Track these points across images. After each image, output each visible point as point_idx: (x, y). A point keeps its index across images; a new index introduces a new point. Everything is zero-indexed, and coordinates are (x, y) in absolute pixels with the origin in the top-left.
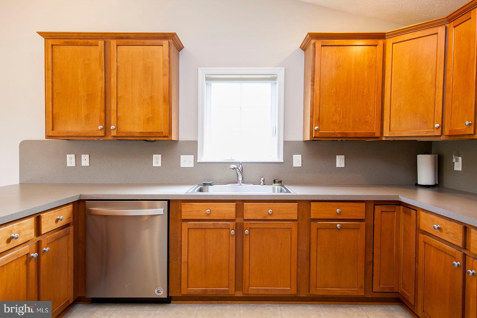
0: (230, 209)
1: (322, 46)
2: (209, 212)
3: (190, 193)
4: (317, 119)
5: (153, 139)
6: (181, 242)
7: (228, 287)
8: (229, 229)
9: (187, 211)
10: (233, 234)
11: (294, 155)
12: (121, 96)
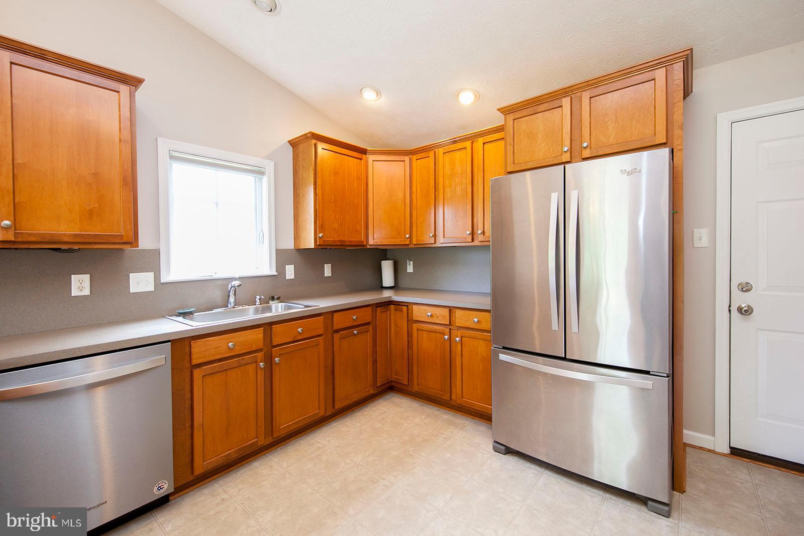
0: (257, 336)
1: (322, 148)
2: (232, 347)
4: (321, 225)
7: (257, 438)
8: (257, 362)
10: (263, 366)
11: (287, 266)
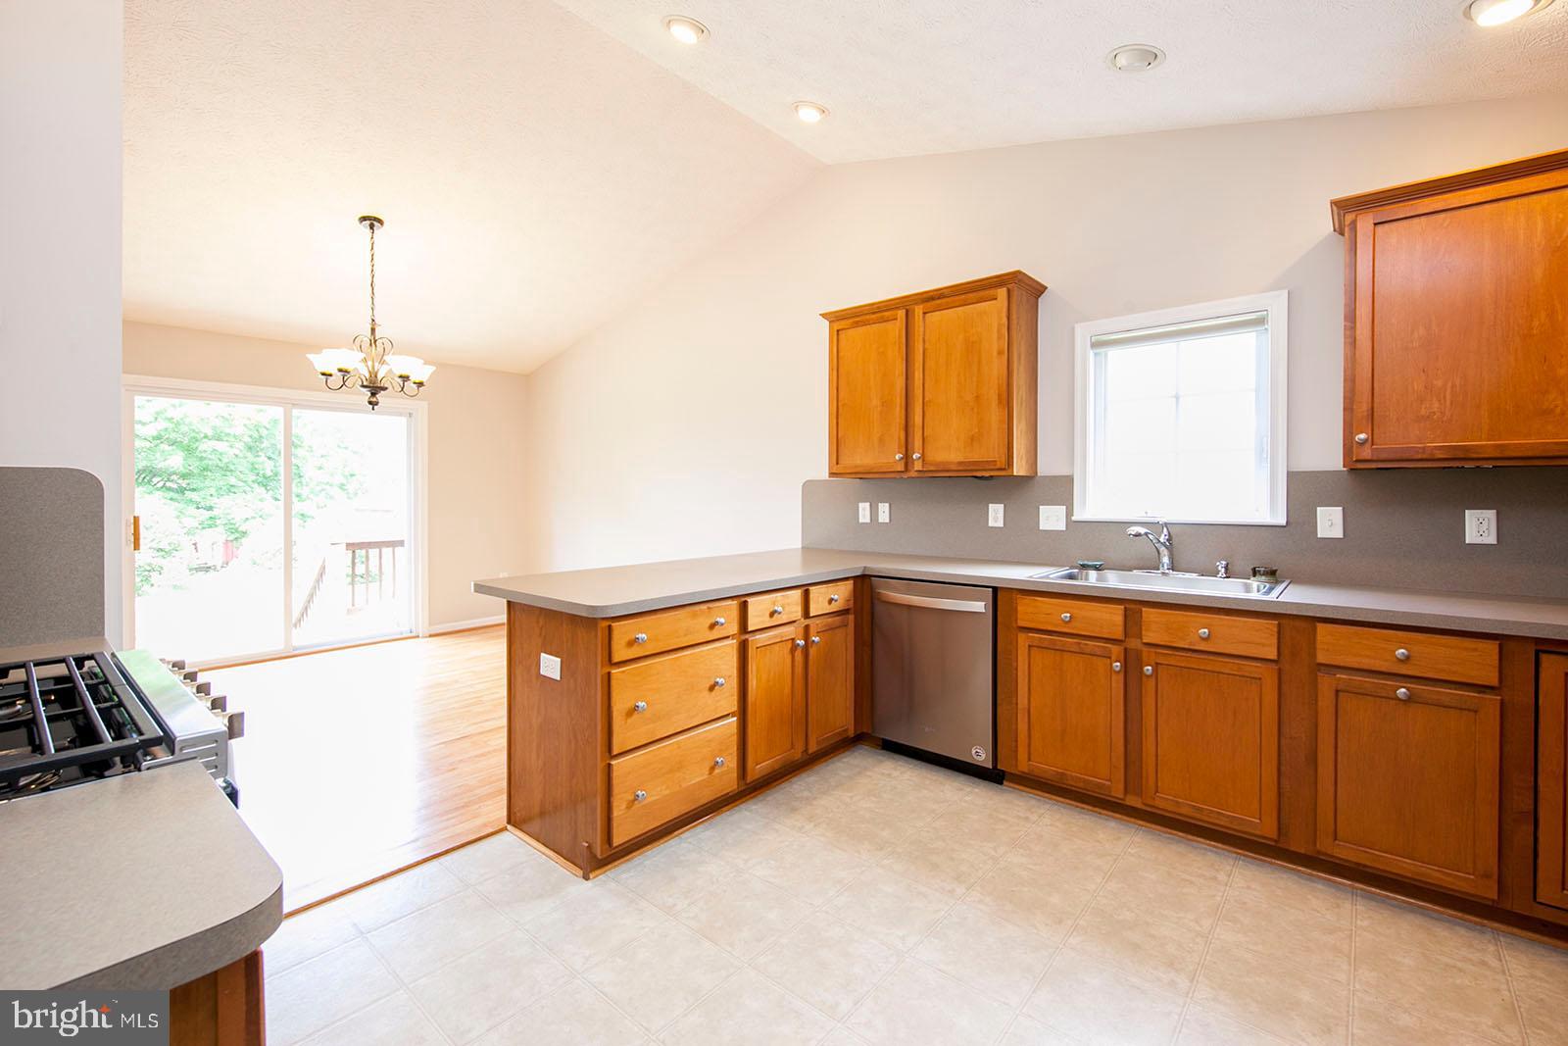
0: (1111, 618)
1: (1375, 224)
2: (1068, 619)
3: (1052, 579)
4: (1365, 414)
5: (987, 474)
6: (1017, 669)
7: (1110, 781)
8: (1110, 658)
9: (1028, 612)
10: (1118, 669)
11: (1320, 506)
12: (930, 401)
